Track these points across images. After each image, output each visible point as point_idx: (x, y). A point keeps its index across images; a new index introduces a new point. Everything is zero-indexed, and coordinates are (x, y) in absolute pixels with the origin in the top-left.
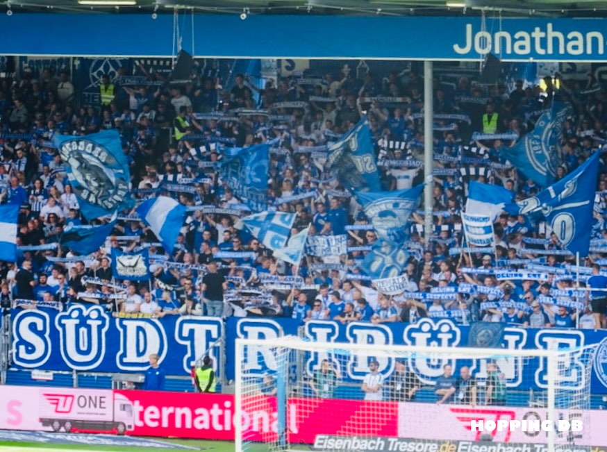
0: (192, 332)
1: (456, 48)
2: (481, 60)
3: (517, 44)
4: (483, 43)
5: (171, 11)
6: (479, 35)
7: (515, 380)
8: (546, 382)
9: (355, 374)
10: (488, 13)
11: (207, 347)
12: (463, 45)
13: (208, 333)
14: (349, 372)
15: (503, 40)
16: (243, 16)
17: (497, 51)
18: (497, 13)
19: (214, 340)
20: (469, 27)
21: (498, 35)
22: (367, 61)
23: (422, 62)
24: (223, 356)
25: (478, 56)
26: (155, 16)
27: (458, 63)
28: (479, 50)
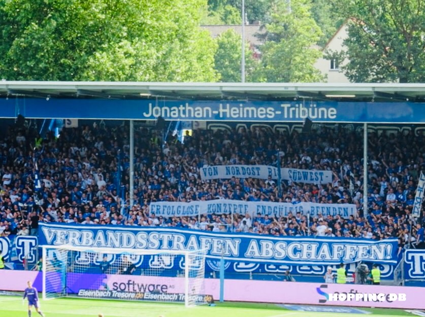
0: (23, 243)
1: (145, 114)
2: (156, 120)
3: (172, 113)
4: (157, 112)
5: (14, 97)
6: (155, 108)
7: (170, 265)
8: (184, 266)
9: (97, 262)
10: (159, 98)
11: (30, 250)
12: (148, 113)
13: (31, 244)
14: (94, 261)
15: (166, 110)
16: (48, 99)
17: (163, 116)
18: (163, 98)
19: (33, 247)
20: (150, 105)
21: (163, 109)
22: (104, 120)
23: (129, 121)
24: (37, 254)
25: (154, 118)
26: (7, 99)
27: (145, 121)
28: (155, 115)
